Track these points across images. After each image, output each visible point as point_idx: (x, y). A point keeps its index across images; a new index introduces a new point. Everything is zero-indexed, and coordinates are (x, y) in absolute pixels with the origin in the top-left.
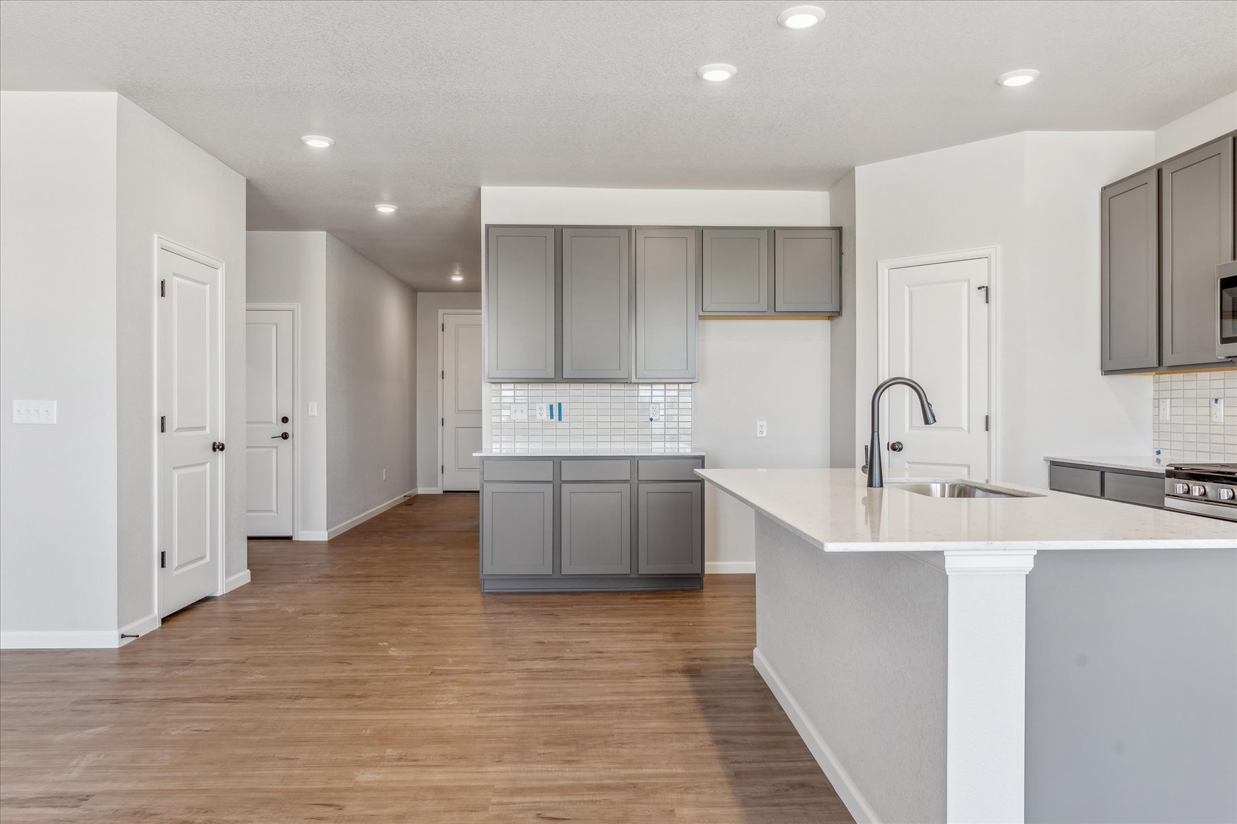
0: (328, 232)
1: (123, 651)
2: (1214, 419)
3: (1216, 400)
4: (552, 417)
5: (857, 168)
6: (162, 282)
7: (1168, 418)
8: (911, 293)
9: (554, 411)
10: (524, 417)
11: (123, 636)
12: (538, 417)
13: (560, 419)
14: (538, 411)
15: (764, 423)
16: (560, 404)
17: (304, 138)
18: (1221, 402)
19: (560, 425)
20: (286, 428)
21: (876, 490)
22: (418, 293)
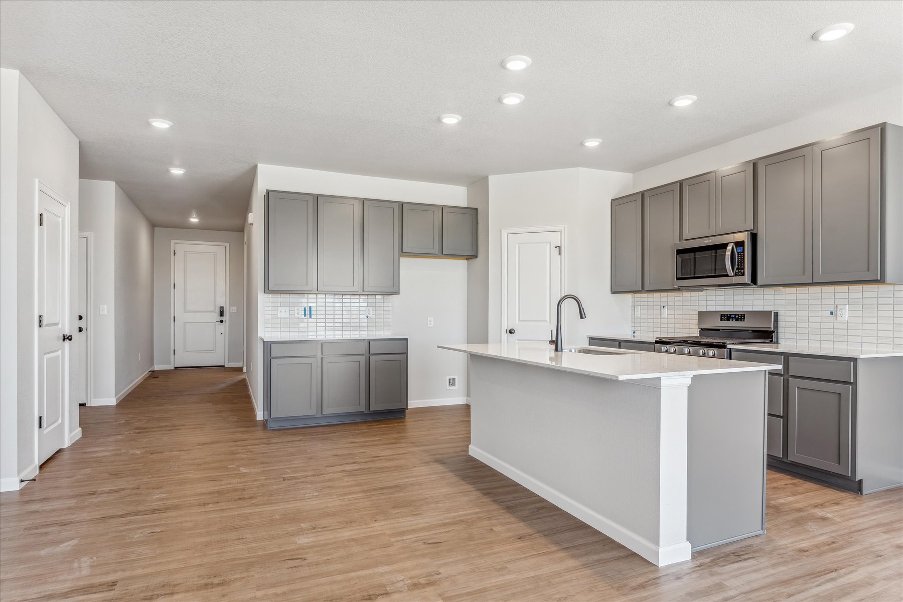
0: (116, 182)
1: (22, 492)
2: (662, 316)
3: (664, 307)
4: (305, 316)
5: (489, 176)
6: (41, 215)
7: (639, 315)
8: (519, 248)
9: (307, 311)
10: (287, 315)
11: (22, 481)
12: (296, 315)
13: (310, 317)
14: (296, 311)
15: (432, 318)
16: (310, 307)
17: (150, 120)
18: (666, 308)
19: (310, 320)
20: (82, 324)
21: (559, 353)
22: (155, 228)
